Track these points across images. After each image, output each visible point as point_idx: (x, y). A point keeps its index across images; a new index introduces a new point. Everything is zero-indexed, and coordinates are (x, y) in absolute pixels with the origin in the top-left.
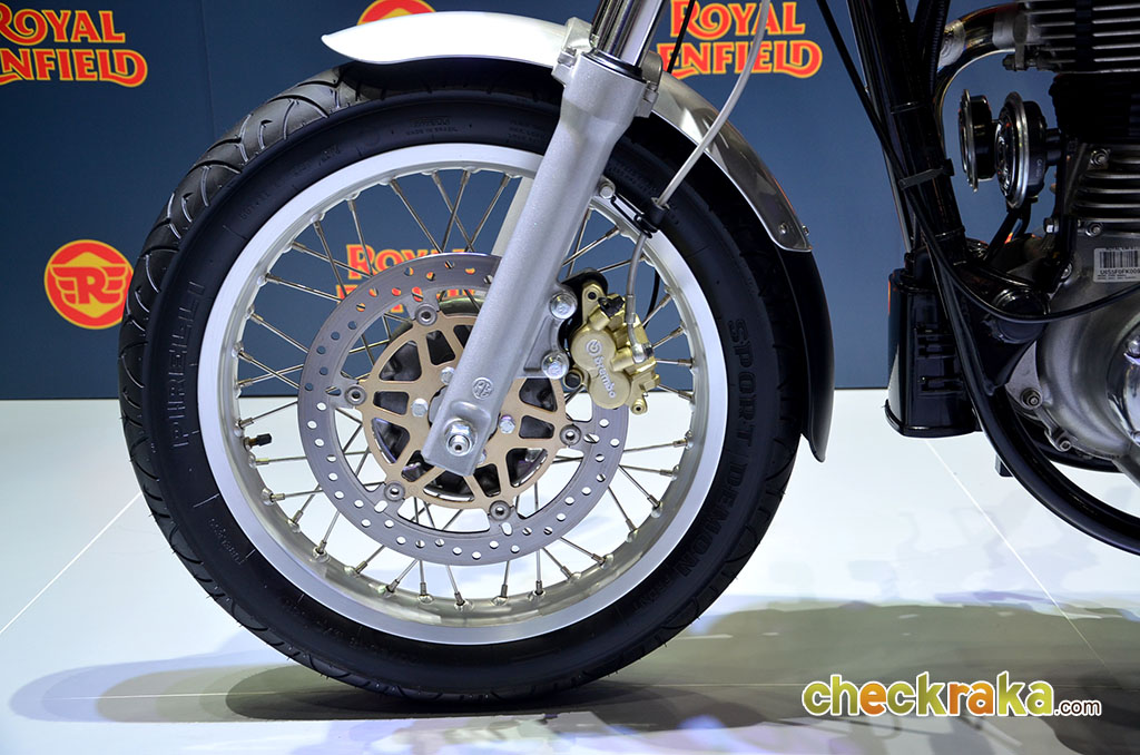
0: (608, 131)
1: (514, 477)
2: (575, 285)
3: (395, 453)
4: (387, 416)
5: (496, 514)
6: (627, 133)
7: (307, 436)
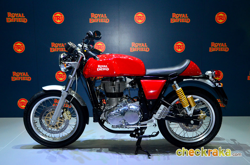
0: (65, 96)
1: (59, 126)
2: (63, 109)
3: (48, 123)
4: (47, 120)
5: (57, 129)
6: (67, 96)
7: (40, 122)
